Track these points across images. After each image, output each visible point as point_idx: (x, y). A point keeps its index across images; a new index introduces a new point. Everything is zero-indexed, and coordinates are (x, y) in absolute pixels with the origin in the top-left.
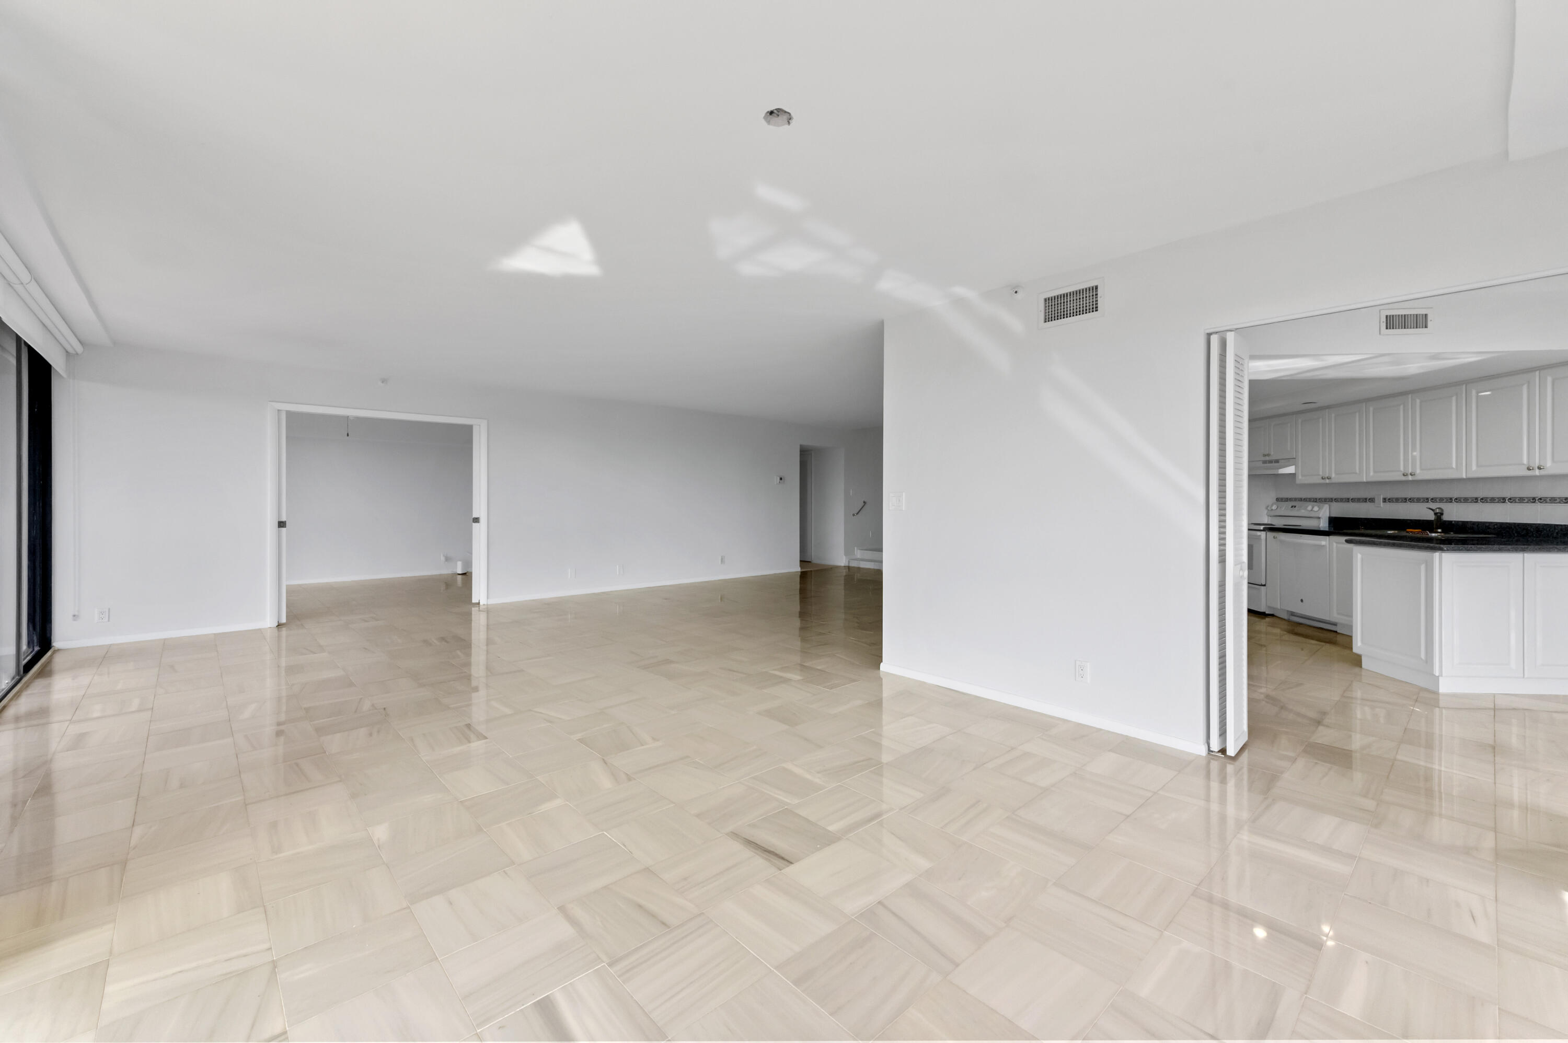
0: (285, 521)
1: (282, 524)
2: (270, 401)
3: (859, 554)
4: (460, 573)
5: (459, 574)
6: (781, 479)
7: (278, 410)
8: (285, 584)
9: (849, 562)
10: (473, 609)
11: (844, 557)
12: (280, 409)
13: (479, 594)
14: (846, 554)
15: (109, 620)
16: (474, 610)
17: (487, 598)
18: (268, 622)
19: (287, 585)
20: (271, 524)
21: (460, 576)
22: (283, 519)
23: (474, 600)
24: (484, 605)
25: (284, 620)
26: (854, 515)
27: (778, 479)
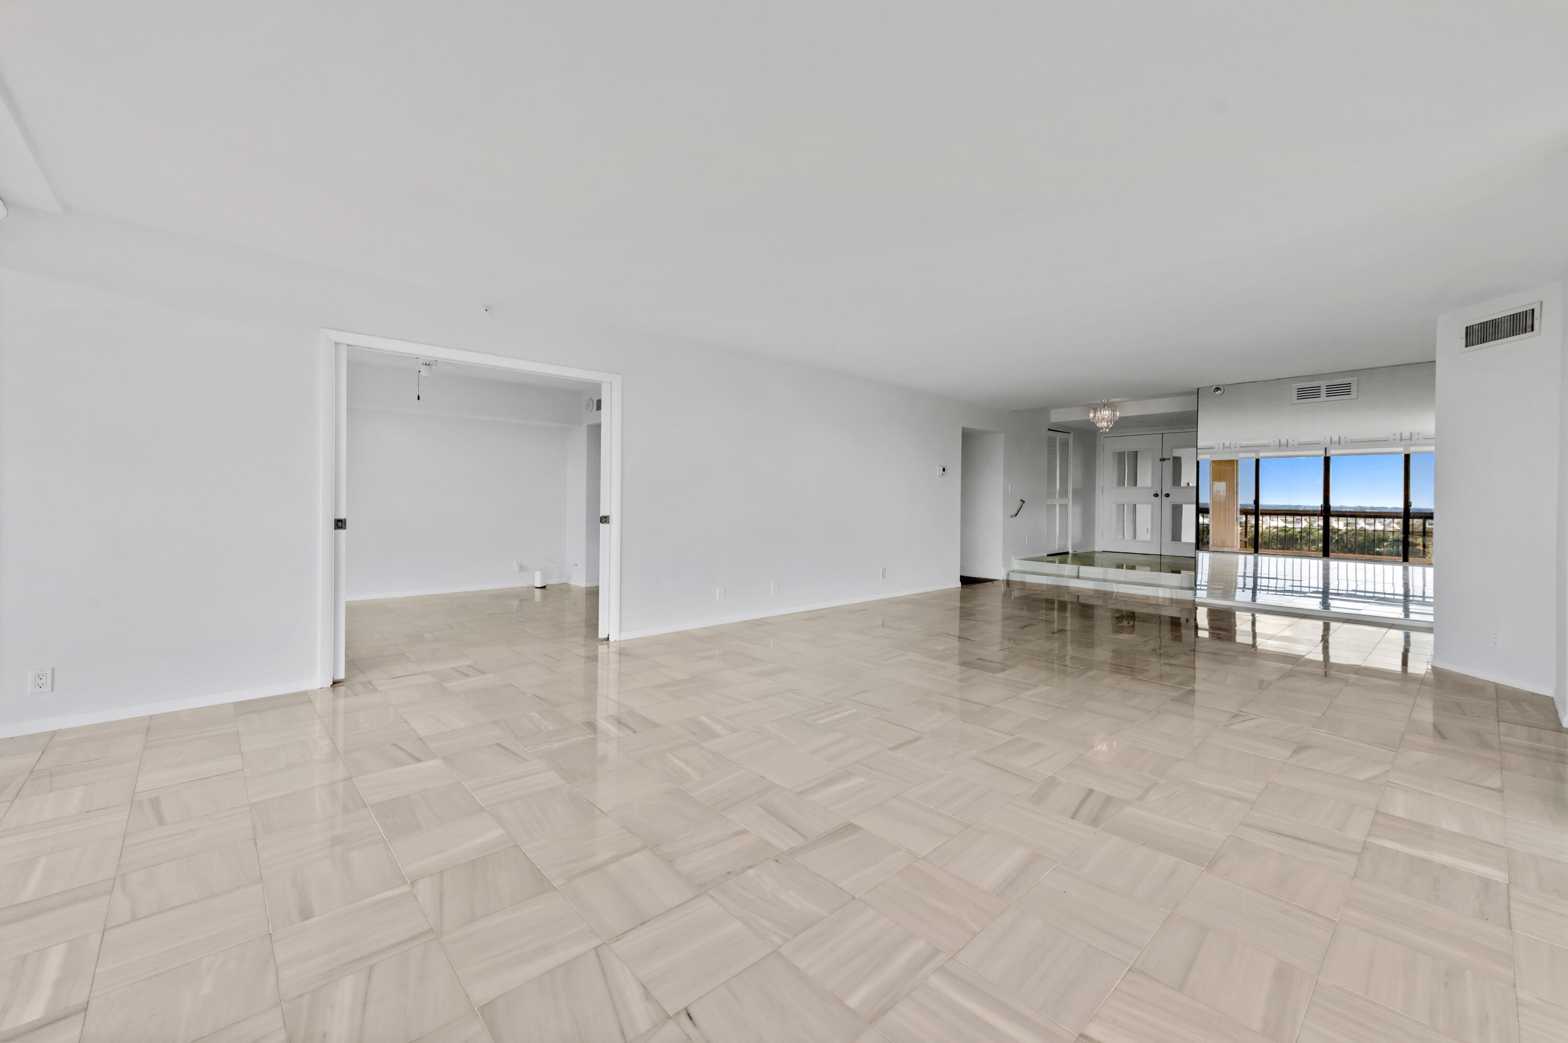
0: (345, 519)
1: (340, 524)
2: (323, 328)
3: (1016, 565)
4: (539, 586)
5: (536, 588)
6: (944, 470)
7: (336, 343)
8: (344, 598)
9: (1008, 575)
10: (600, 647)
11: (1003, 568)
12: (338, 341)
13: (608, 626)
14: (1005, 566)
15: (52, 690)
16: (602, 649)
17: (620, 632)
18: (320, 680)
19: (347, 603)
20: (325, 524)
21: (539, 590)
22: (342, 517)
23: (602, 634)
24: (615, 641)
25: (341, 675)
26: (1012, 516)
27: (942, 470)
